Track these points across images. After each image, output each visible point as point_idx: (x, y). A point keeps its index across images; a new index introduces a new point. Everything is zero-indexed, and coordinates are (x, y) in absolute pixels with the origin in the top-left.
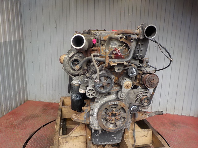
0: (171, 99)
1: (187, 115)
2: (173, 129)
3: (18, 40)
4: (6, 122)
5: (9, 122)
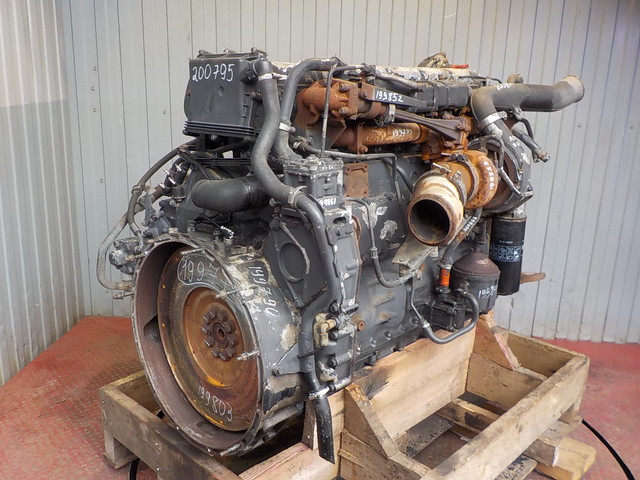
0: (572, 291)
1: (618, 342)
2: (594, 386)
3: (52, 102)
4: (36, 396)
5: (47, 395)
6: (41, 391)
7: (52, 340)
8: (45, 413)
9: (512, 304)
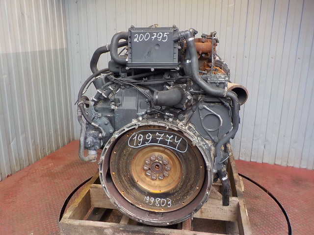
0: (295, 142)
2: (296, 190)
3: (60, 49)
4: (42, 169)
5: (47, 169)
7: (58, 148)
9: (265, 147)
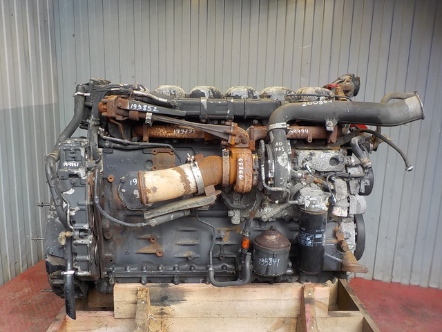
0: (403, 247)
2: (410, 323)
3: (46, 105)
5: (20, 298)
6: (18, 295)
7: (38, 260)
8: (13, 312)
